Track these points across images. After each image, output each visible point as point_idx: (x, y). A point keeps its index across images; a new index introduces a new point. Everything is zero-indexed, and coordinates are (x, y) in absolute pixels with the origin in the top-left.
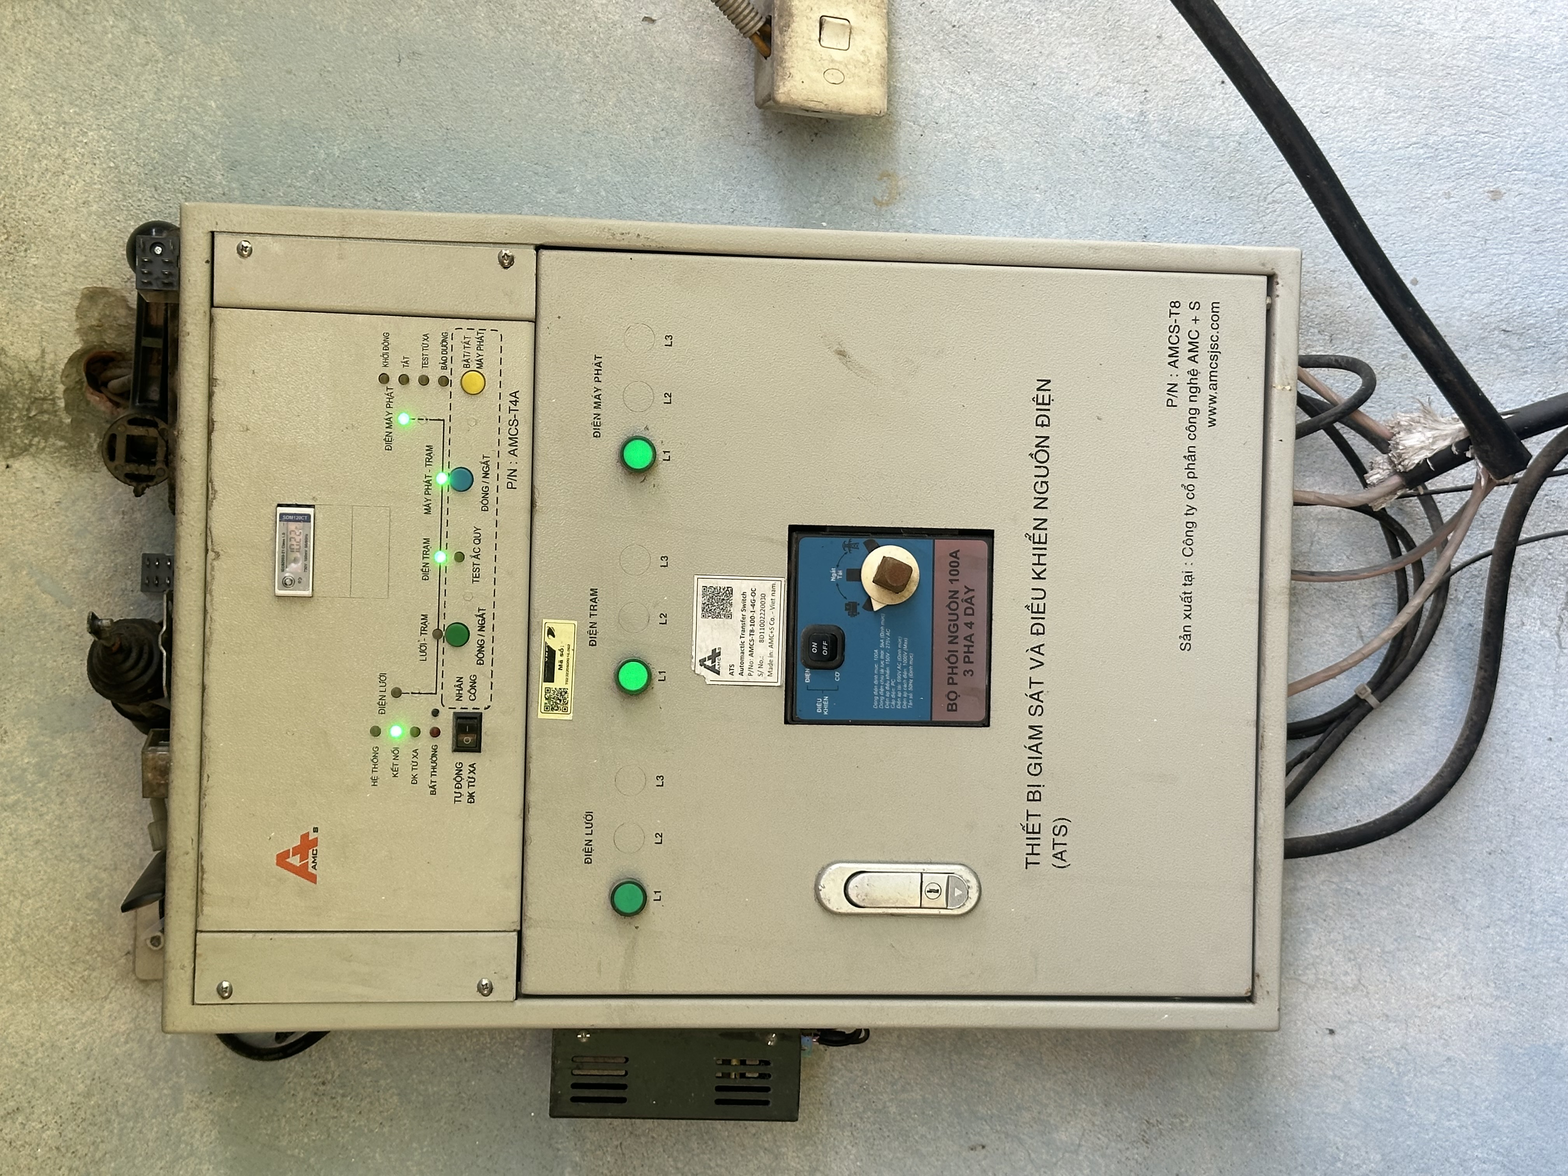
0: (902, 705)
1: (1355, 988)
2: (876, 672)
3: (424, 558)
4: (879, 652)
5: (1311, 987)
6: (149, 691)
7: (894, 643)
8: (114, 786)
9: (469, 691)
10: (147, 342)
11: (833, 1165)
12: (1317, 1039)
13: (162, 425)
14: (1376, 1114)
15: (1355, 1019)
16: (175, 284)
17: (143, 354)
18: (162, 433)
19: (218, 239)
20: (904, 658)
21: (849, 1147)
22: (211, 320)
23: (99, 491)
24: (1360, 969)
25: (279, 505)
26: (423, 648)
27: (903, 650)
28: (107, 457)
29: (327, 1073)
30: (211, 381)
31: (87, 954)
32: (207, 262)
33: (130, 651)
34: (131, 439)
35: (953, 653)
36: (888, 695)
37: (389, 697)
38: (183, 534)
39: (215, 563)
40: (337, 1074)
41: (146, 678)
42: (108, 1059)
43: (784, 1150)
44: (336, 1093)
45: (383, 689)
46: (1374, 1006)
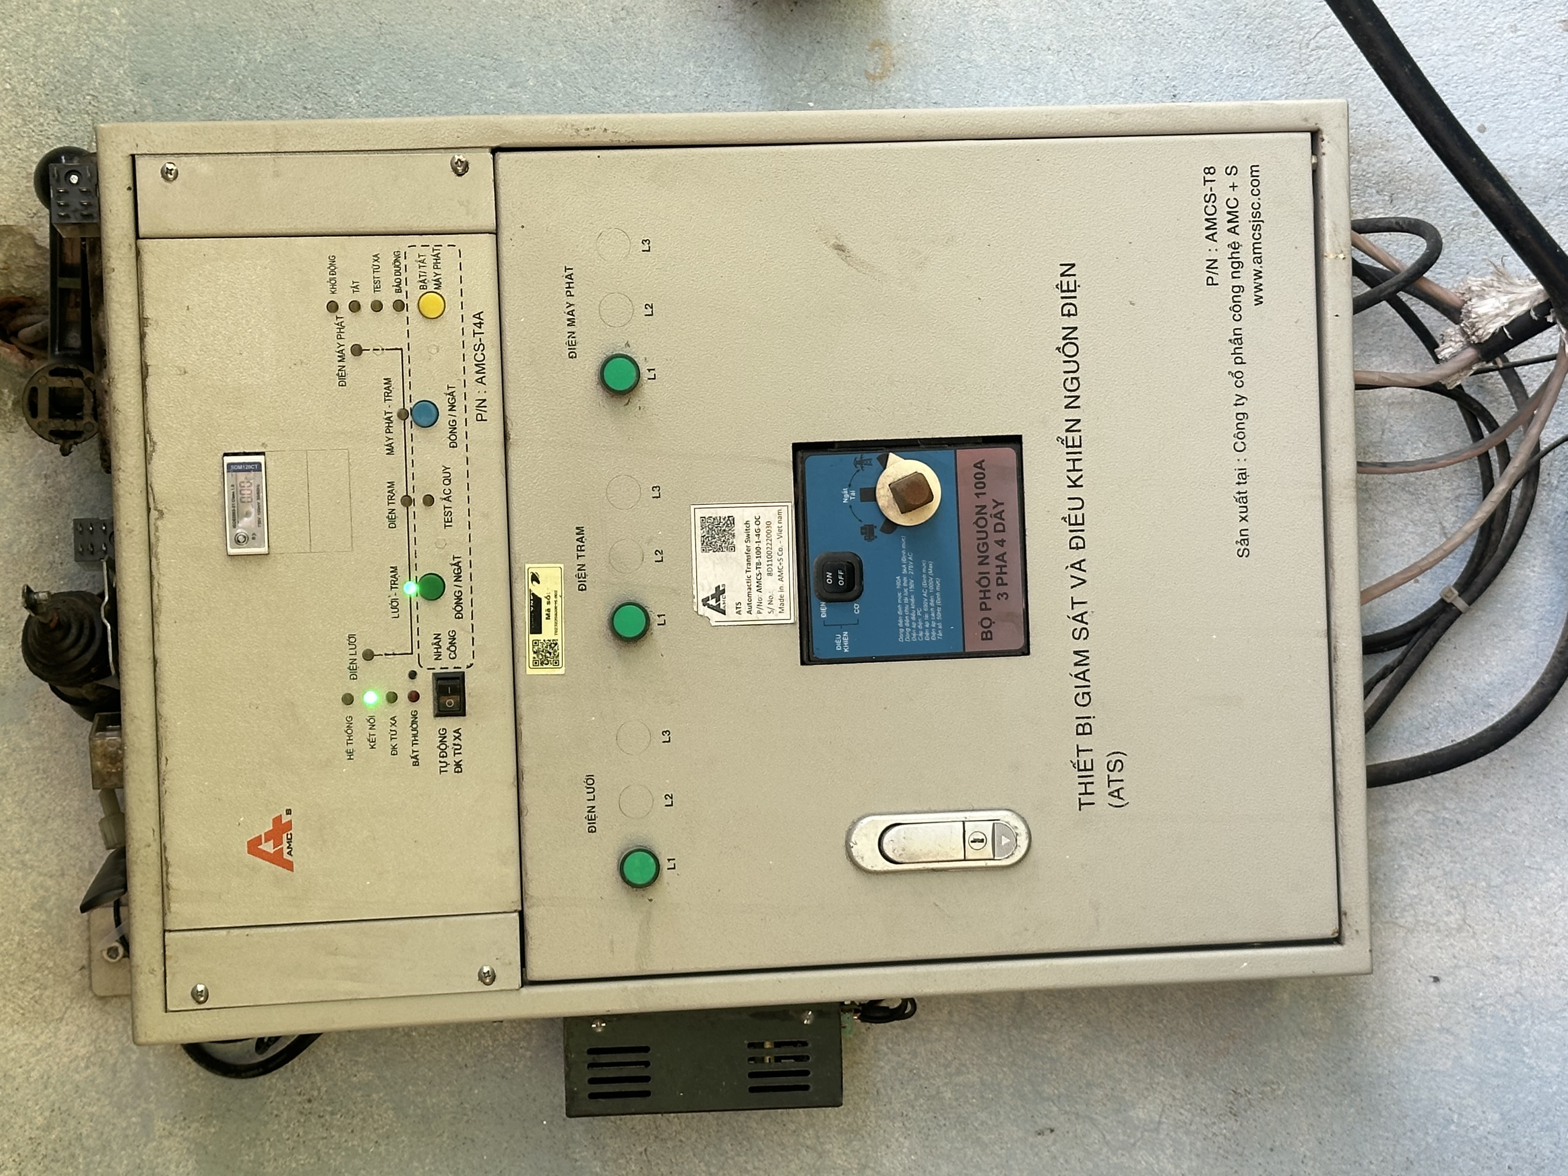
0: (930, 635)
1: (1460, 929)
2: (899, 601)
3: (389, 503)
4: (902, 579)
5: (1411, 931)
6: (93, 670)
7: (918, 568)
8: (56, 782)
9: (448, 649)
10: (64, 283)
11: (885, 1161)
12: (1421, 988)
13: (87, 374)
14: (1492, 1069)
15: (1461, 963)
16: (95, 215)
17: (59, 296)
18: (88, 383)
19: (139, 162)
20: (930, 584)
21: (901, 1139)
22: (138, 253)
23: (16, 453)
24: (1465, 908)
25: (226, 455)
26: (395, 604)
27: (927, 574)
28: (28, 413)
29: (312, 1089)
30: (142, 321)
31: (37, 971)
32: (129, 189)
33: (69, 627)
34: (53, 391)
35: (984, 575)
36: (914, 626)
37: (360, 661)
38: (121, 492)
39: (159, 523)
40: (324, 1089)
41: (88, 656)
42: (68, 1087)
43: (828, 1147)
44: (325, 1110)
45: (353, 652)
46: (1483, 948)
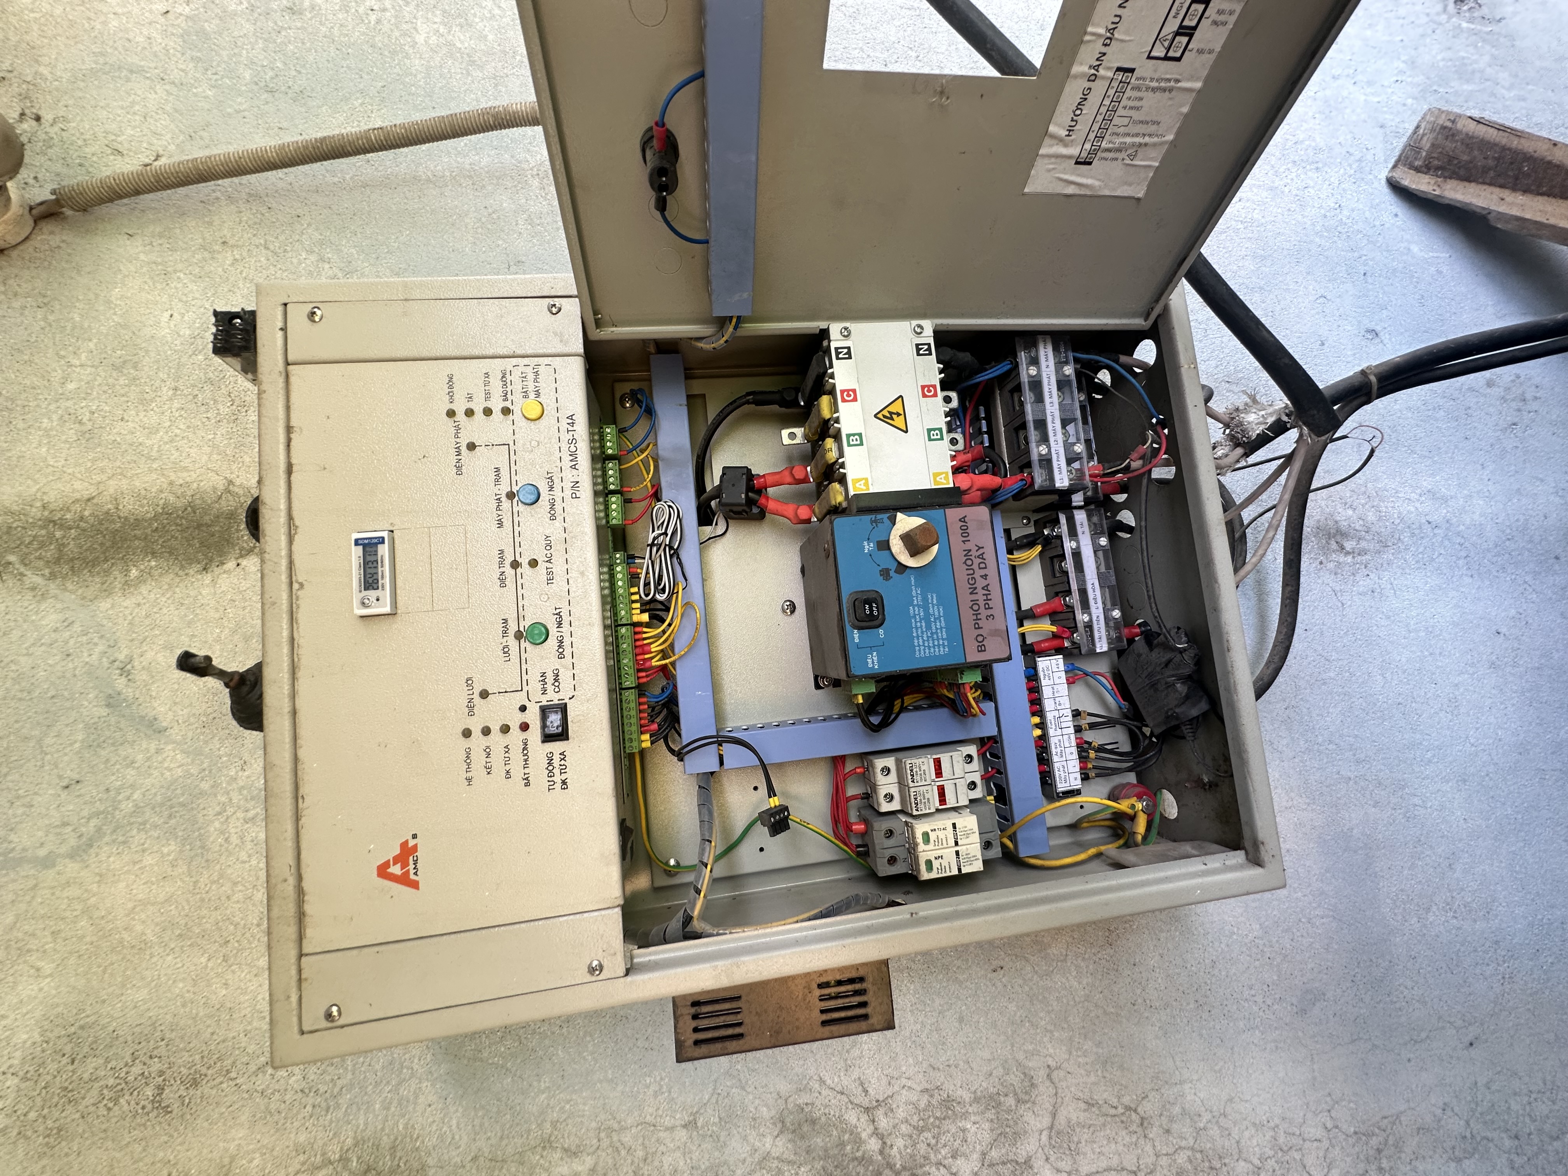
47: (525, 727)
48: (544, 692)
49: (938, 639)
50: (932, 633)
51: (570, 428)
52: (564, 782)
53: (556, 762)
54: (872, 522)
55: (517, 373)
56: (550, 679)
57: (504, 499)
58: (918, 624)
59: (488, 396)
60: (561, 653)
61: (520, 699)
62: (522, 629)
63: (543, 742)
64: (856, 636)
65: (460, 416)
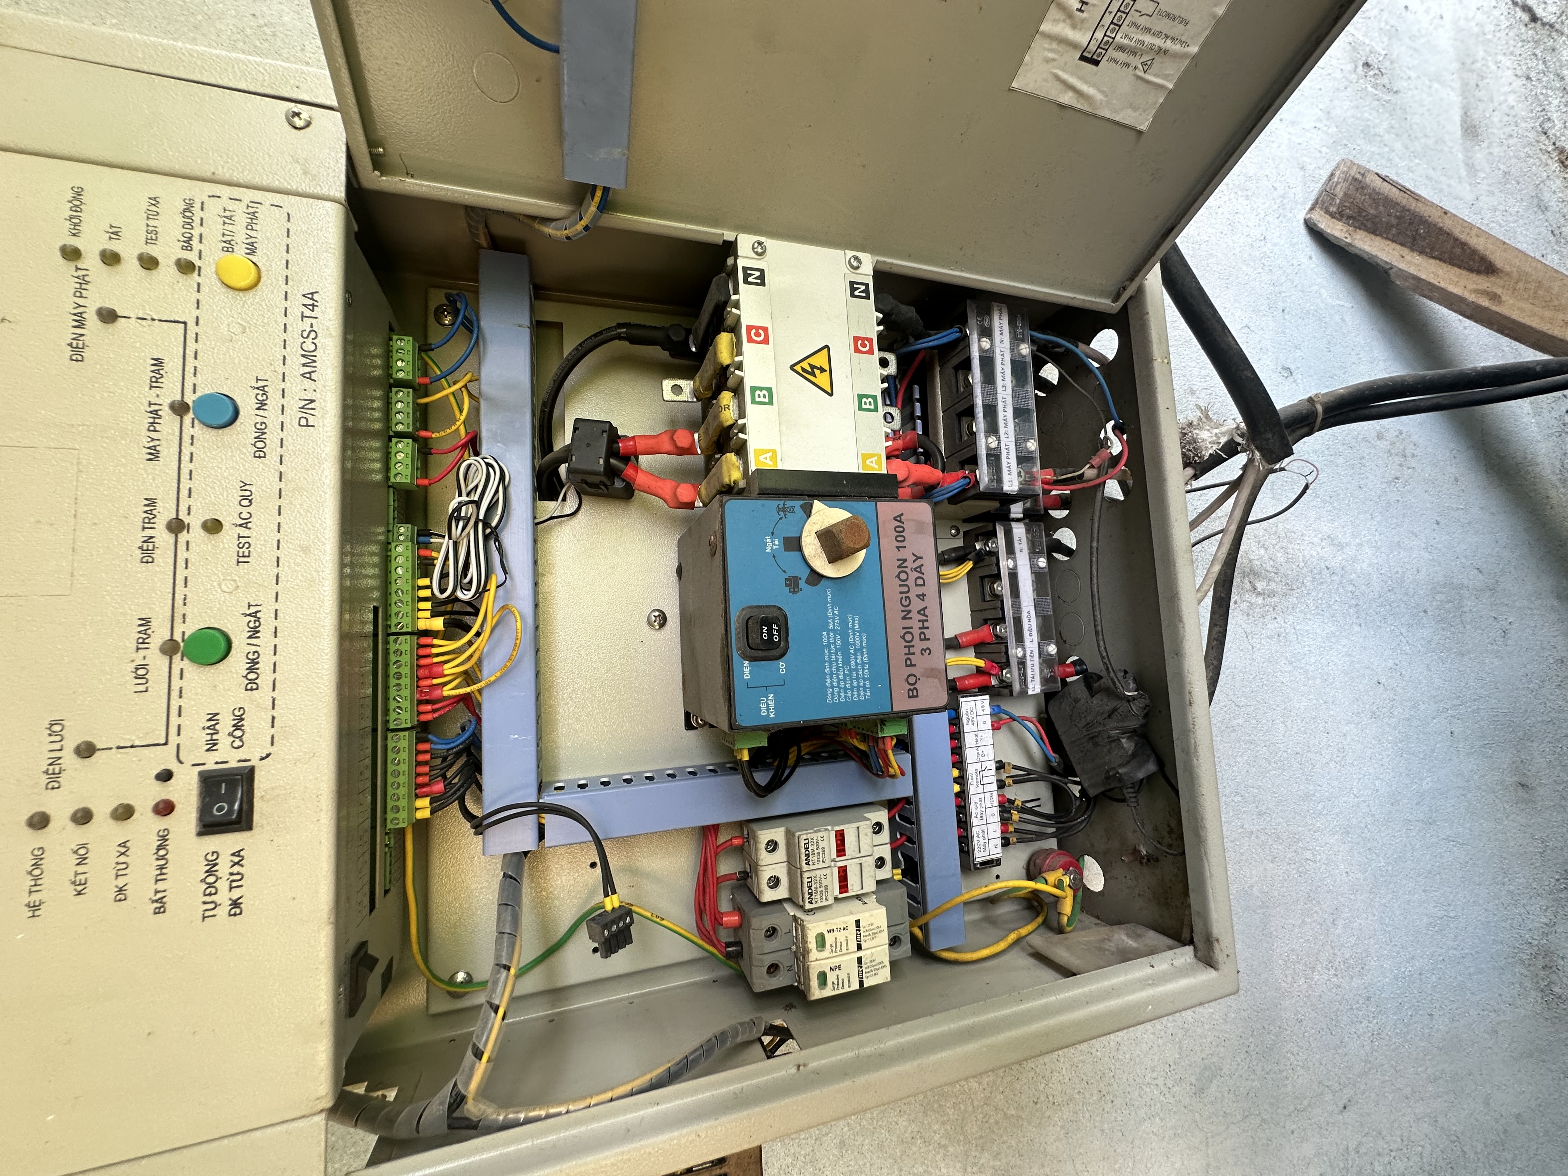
47: (165, 808)
48: (212, 746)
49: (858, 679)
50: (850, 671)
51: (308, 313)
52: (235, 904)
53: (224, 868)
54: (779, 509)
55: (214, 208)
56: (226, 724)
57: (166, 412)
58: (833, 657)
59: (152, 237)
60: (252, 681)
61: (164, 759)
62: (178, 637)
63: (200, 834)
64: (745, 670)
65: (91, 261)
